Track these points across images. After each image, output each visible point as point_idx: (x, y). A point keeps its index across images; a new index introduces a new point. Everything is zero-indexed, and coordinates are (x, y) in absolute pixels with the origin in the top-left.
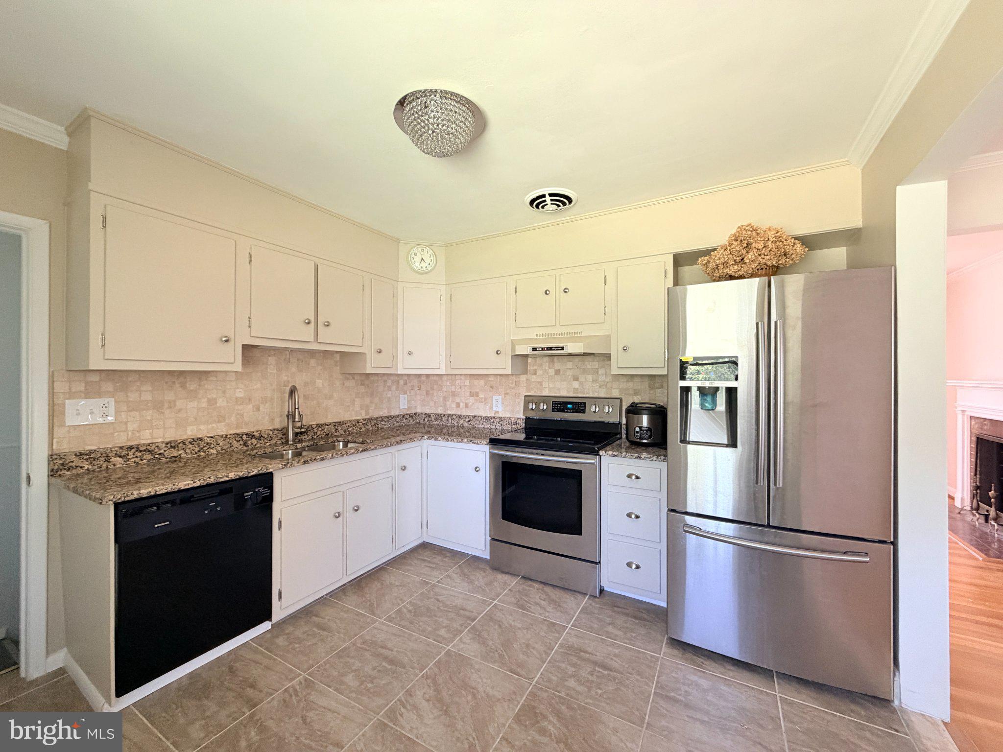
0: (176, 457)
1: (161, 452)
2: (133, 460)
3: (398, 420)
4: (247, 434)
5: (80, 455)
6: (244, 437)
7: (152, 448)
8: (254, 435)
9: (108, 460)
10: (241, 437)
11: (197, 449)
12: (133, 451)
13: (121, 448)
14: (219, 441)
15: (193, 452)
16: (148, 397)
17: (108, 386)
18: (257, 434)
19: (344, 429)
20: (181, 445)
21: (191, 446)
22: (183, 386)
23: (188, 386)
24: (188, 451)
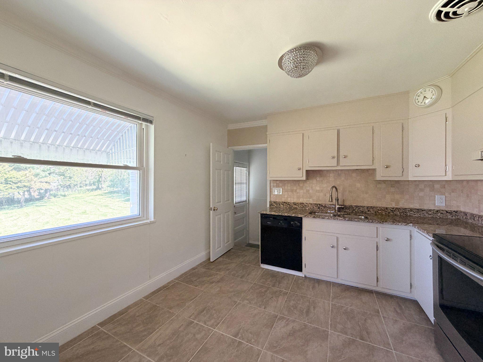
0: (296, 208)
1: (292, 205)
2: (285, 206)
4: (319, 205)
5: (274, 202)
7: (290, 204)
8: (322, 205)
9: (280, 205)
10: (317, 205)
11: (302, 207)
12: (285, 203)
13: (282, 202)
14: (309, 205)
15: (301, 207)
16: (289, 188)
17: (281, 185)
18: (324, 205)
20: (297, 204)
21: (300, 205)
22: (299, 185)
24: (299, 206)
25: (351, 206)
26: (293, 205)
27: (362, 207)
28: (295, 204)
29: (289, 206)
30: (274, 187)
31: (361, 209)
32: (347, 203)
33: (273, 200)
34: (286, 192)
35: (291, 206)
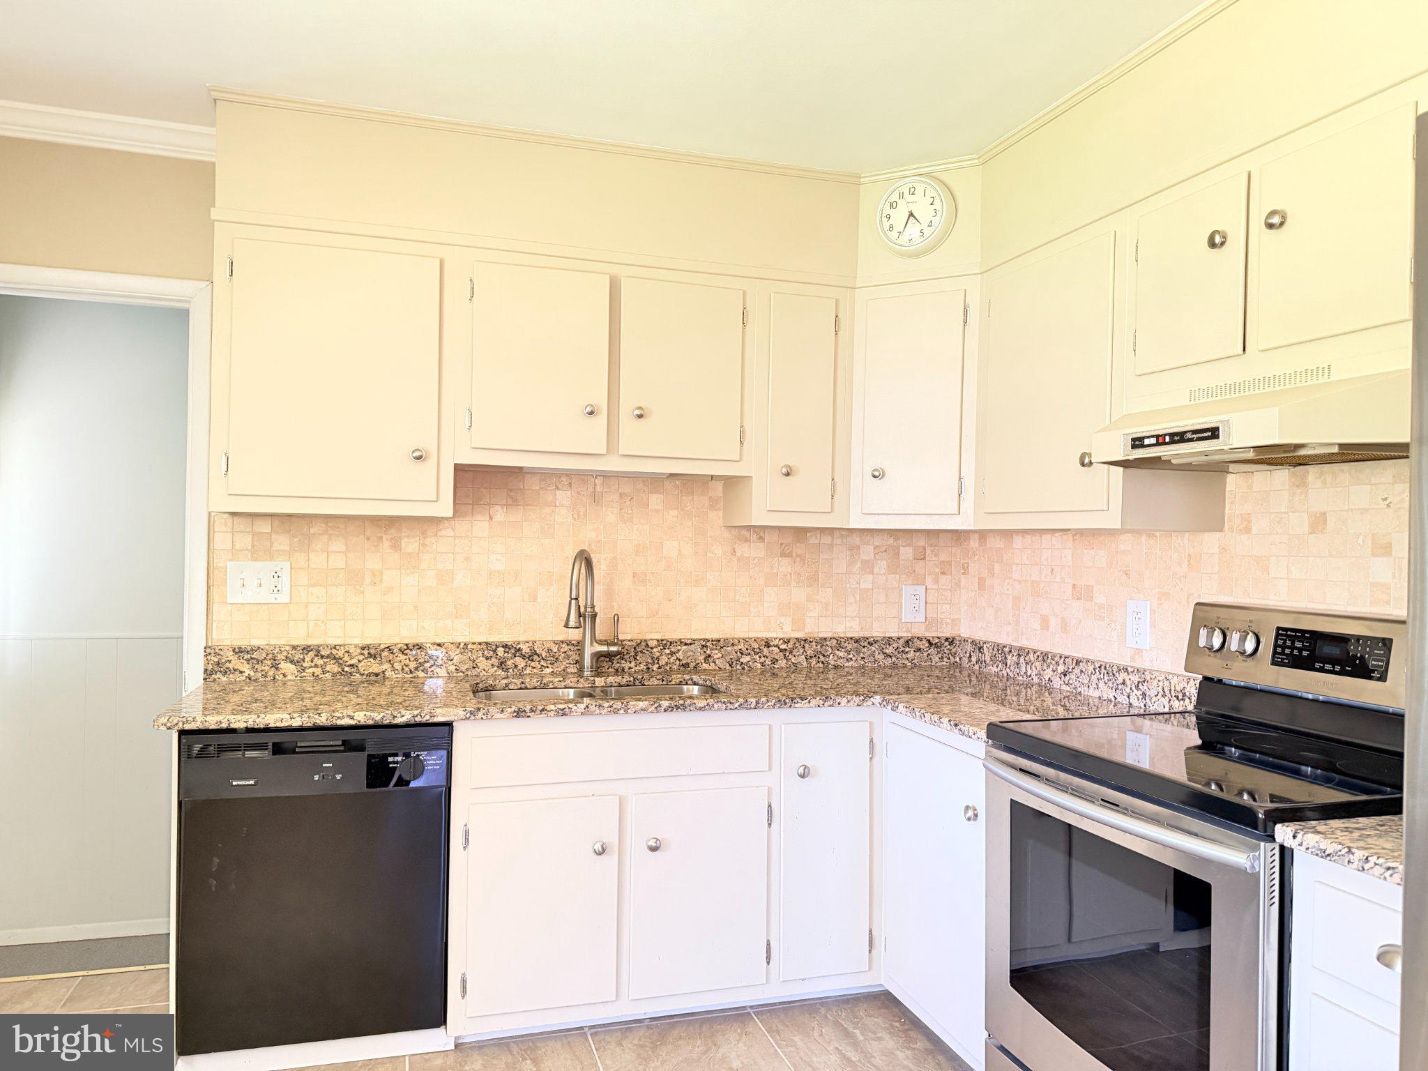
0: (377, 675)
1: (353, 662)
3: (889, 650)
4: (505, 646)
6: (500, 651)
7: (340, 653)
8: (519, 650)
9: (275, 666)
10: (494, 651)
14: (452, 654)
15: (406, 669)
17: (281, 542)
18: (525, 649)
19: (728, 659)
20: (385, 653)
21: (403, 657)
22: (396, 546)
23: (403, 545)
25: (646, 641)
26: (361, 657)
27: (686, 644)
28: (372, 652)
29: (336, 669)
30: (235, 554)
31: (680, 655)
32: (629, 632)
33: (227, 637)
34: (314, 585)
35: (352, 666)
